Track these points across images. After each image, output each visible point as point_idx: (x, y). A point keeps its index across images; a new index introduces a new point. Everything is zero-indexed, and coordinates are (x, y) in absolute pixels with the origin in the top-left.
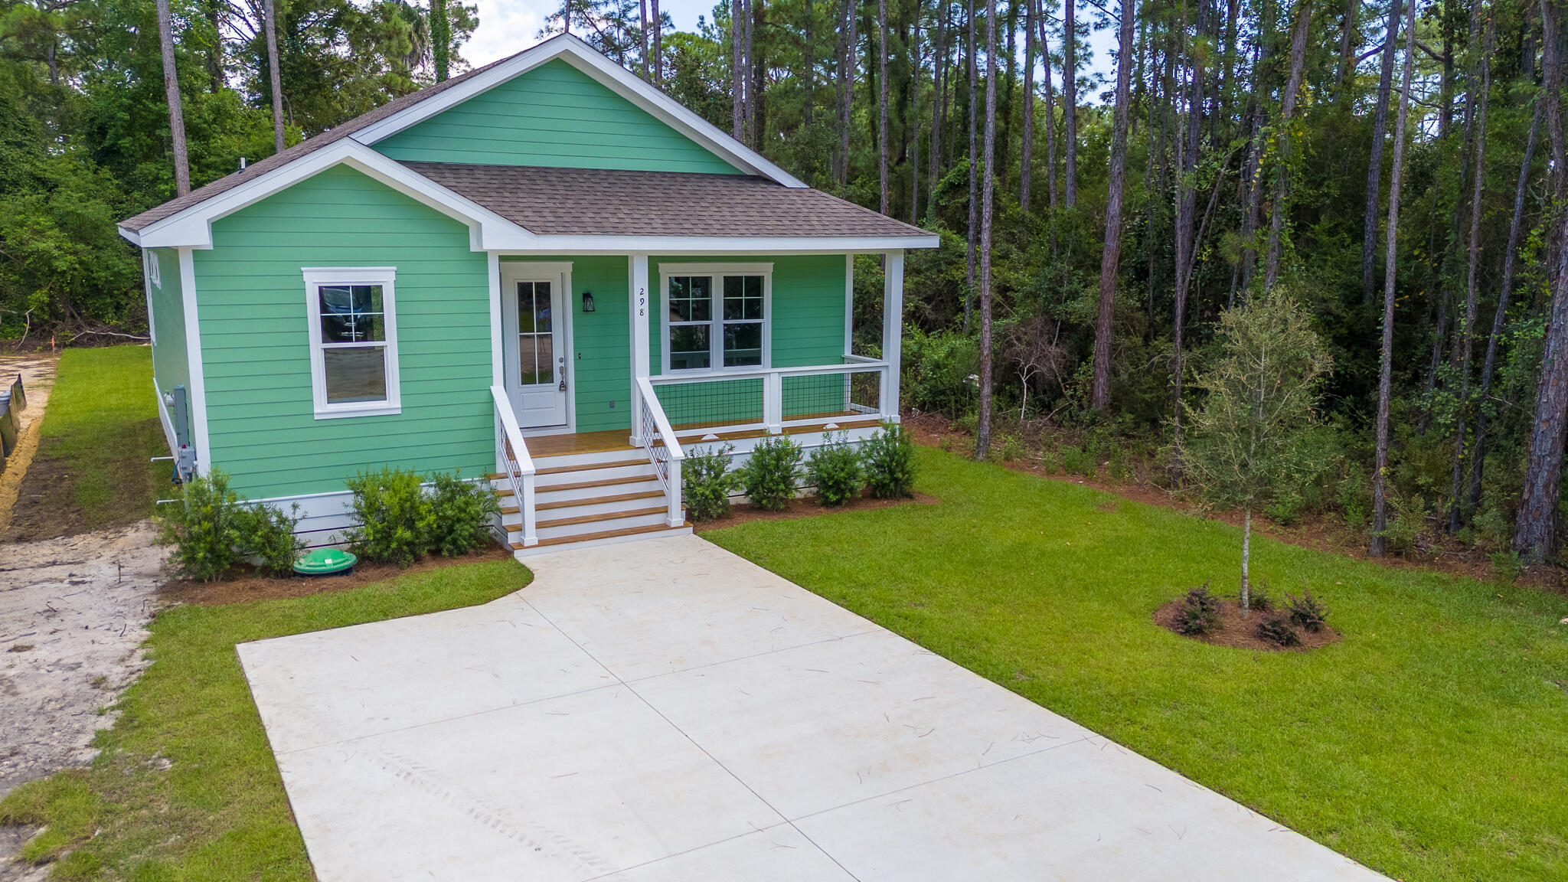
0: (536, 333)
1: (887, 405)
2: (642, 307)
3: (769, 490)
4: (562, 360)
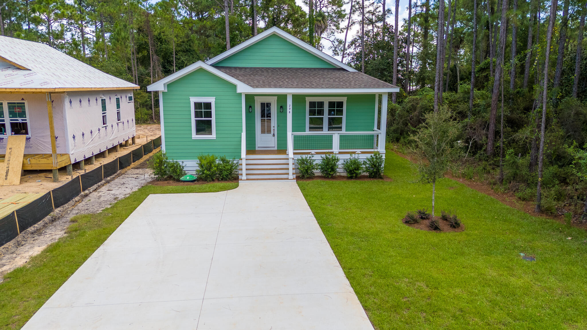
0: (266, 118)
1: (380, 147)
2: (290, 110)
3: (326, 171)
4: (274, 127)
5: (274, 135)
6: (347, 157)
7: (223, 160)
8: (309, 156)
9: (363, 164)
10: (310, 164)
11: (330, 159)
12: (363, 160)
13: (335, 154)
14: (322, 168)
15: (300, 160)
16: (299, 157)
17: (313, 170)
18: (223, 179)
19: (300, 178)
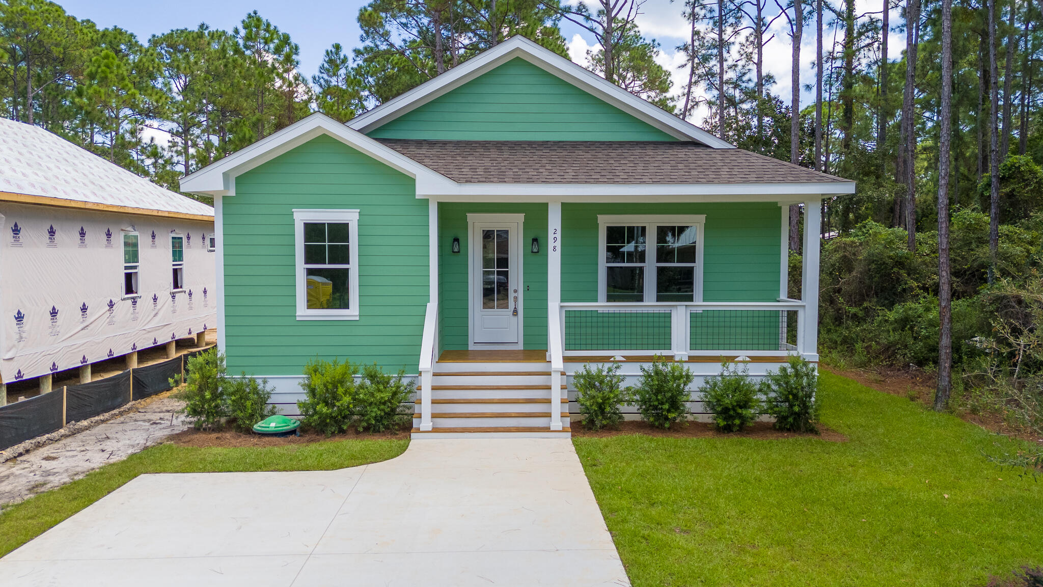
0: (496, 270)
1: (804, 343)
2: (555, 244)
3: (655, 408)
4: (516, 291)
5: (515, 312)
6: (714, 370)
7: (372, 377)
8: (607, 365)
9: (760, 390)
10: (611, 387)
11: (665, 376)
12: (759, 379)
13: (680, 362)
14: (644, 401)
15: (582, 376)
16: (580, 368)
17: (618, 406)
18: (370, 430)
19: (584, 427)
